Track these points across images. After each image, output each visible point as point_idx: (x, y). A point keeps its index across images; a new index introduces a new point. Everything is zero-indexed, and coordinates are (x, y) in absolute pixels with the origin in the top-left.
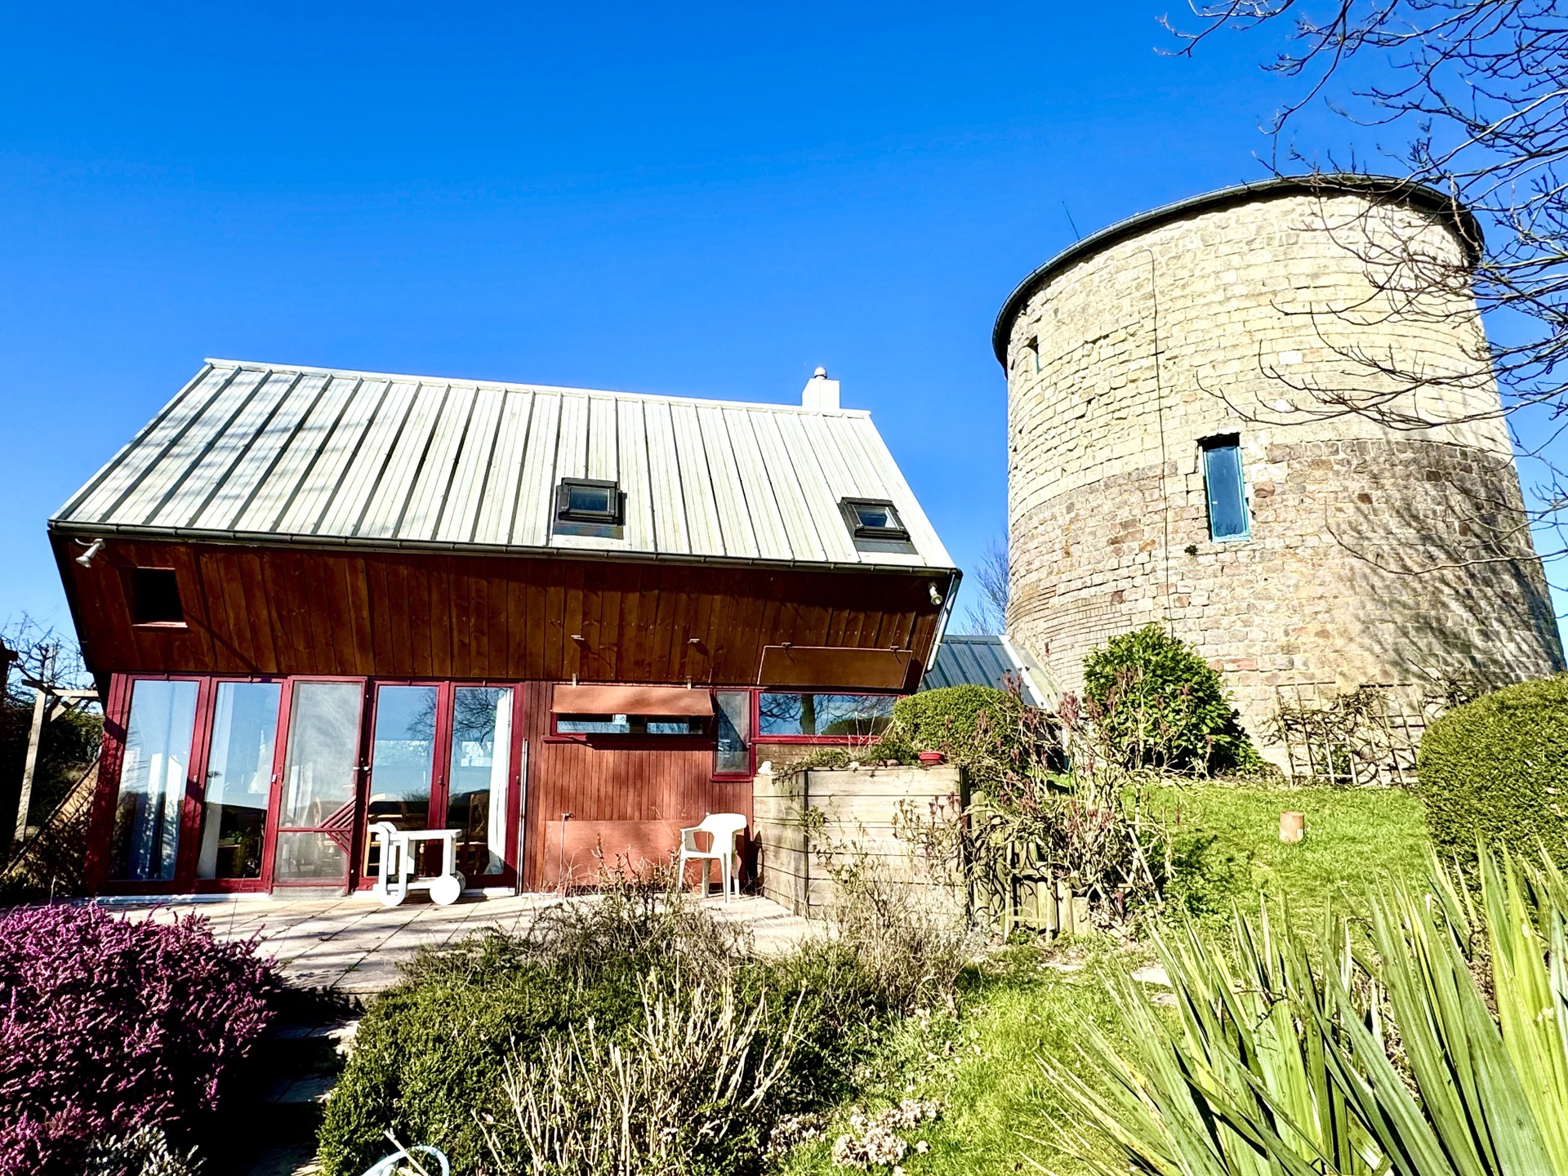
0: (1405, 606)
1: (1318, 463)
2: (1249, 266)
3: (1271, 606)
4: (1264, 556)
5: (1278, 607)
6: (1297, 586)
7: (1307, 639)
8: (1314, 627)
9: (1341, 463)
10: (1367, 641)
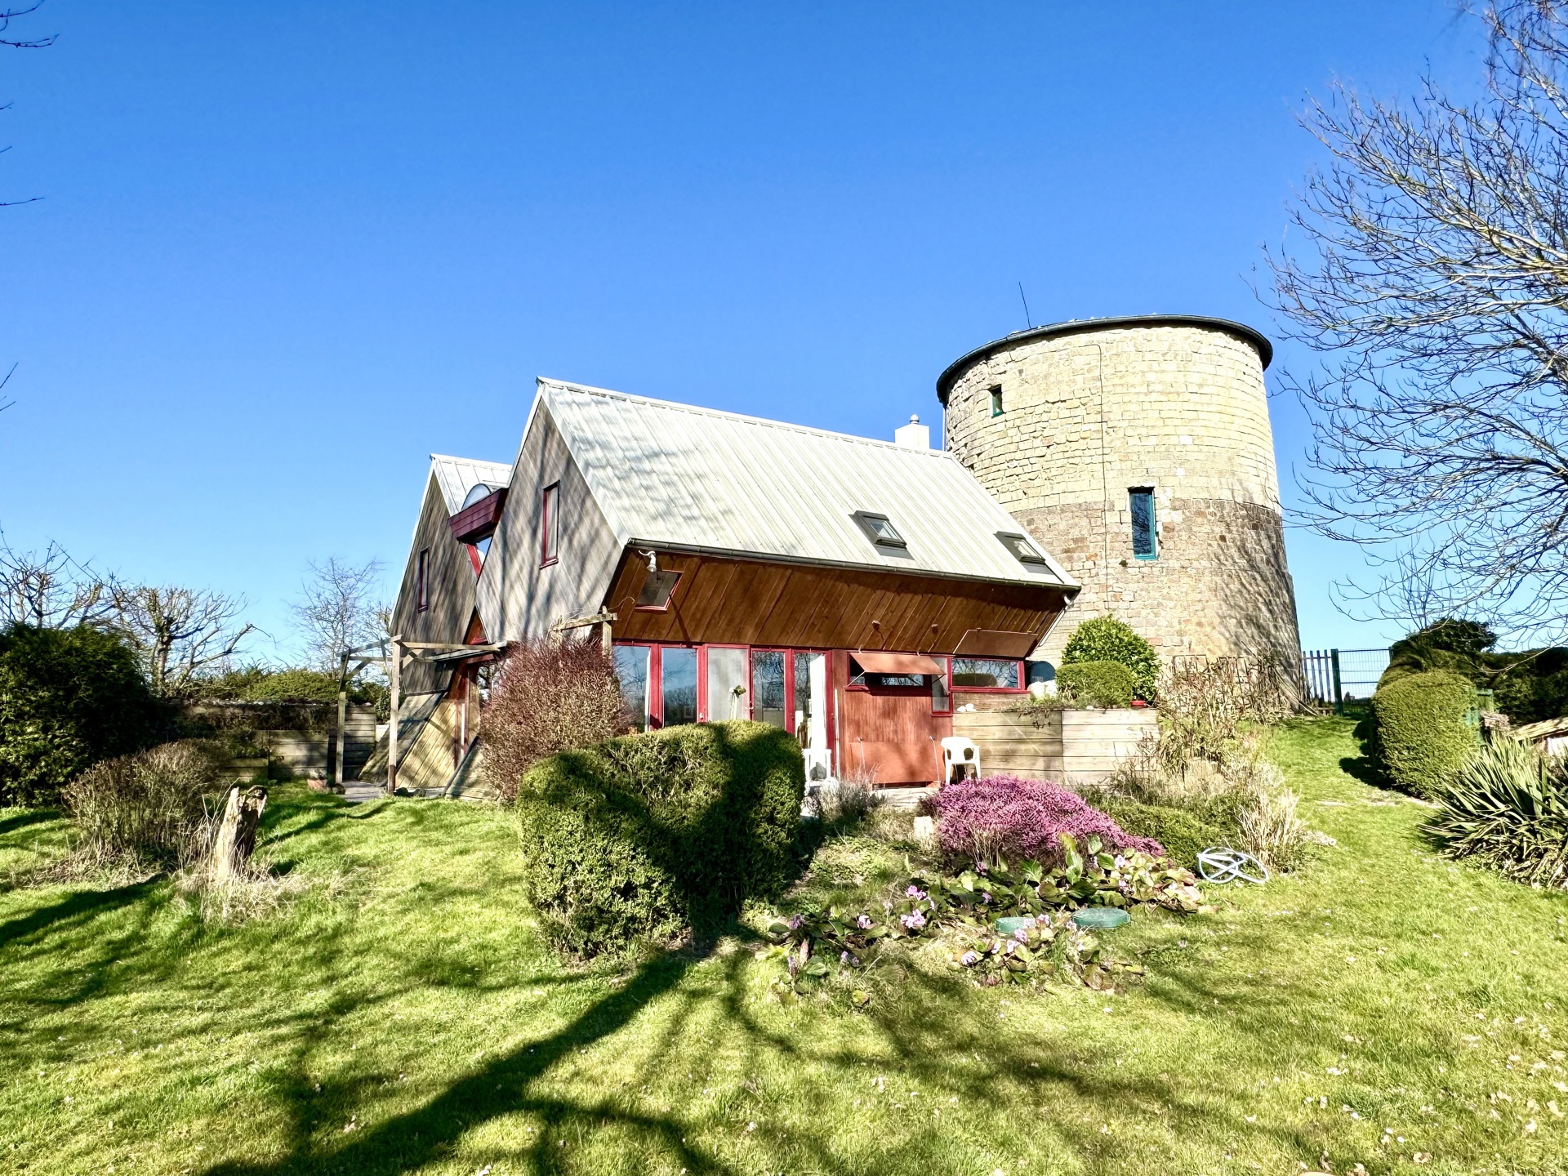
0: (1242, 608)
1: (1200, 513)
2: (1163, 371)
3: (1171, 604)
4: (1169, 571)
5: (1175, 606)
6: (1186, 593)
7: (1192, 627)
8: (1195, 620)
9: (1211, 514)
10: (1223, 630)
